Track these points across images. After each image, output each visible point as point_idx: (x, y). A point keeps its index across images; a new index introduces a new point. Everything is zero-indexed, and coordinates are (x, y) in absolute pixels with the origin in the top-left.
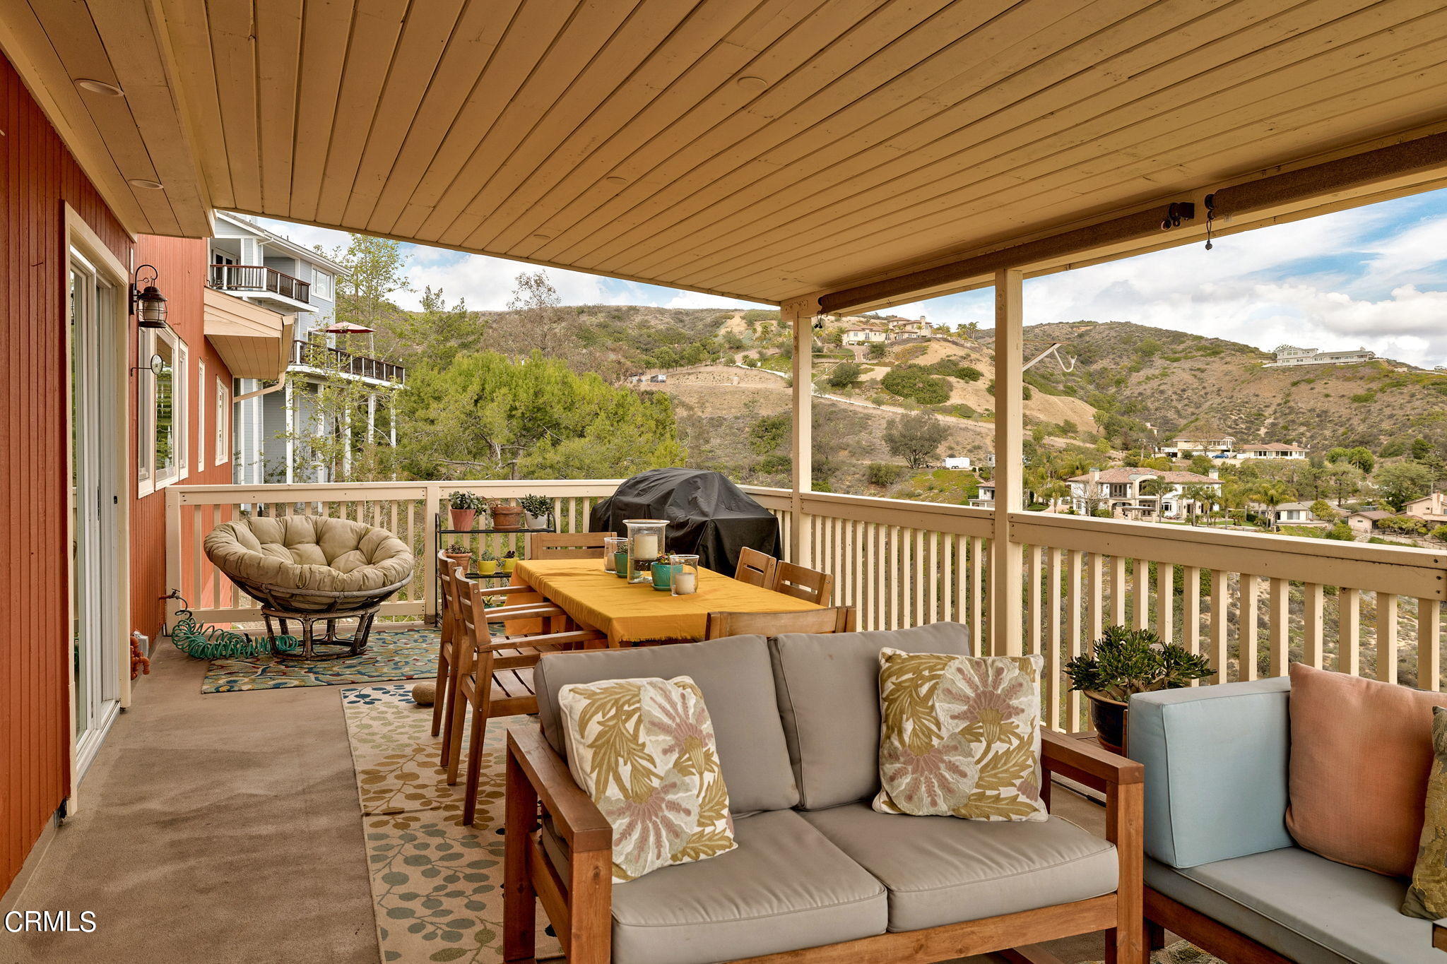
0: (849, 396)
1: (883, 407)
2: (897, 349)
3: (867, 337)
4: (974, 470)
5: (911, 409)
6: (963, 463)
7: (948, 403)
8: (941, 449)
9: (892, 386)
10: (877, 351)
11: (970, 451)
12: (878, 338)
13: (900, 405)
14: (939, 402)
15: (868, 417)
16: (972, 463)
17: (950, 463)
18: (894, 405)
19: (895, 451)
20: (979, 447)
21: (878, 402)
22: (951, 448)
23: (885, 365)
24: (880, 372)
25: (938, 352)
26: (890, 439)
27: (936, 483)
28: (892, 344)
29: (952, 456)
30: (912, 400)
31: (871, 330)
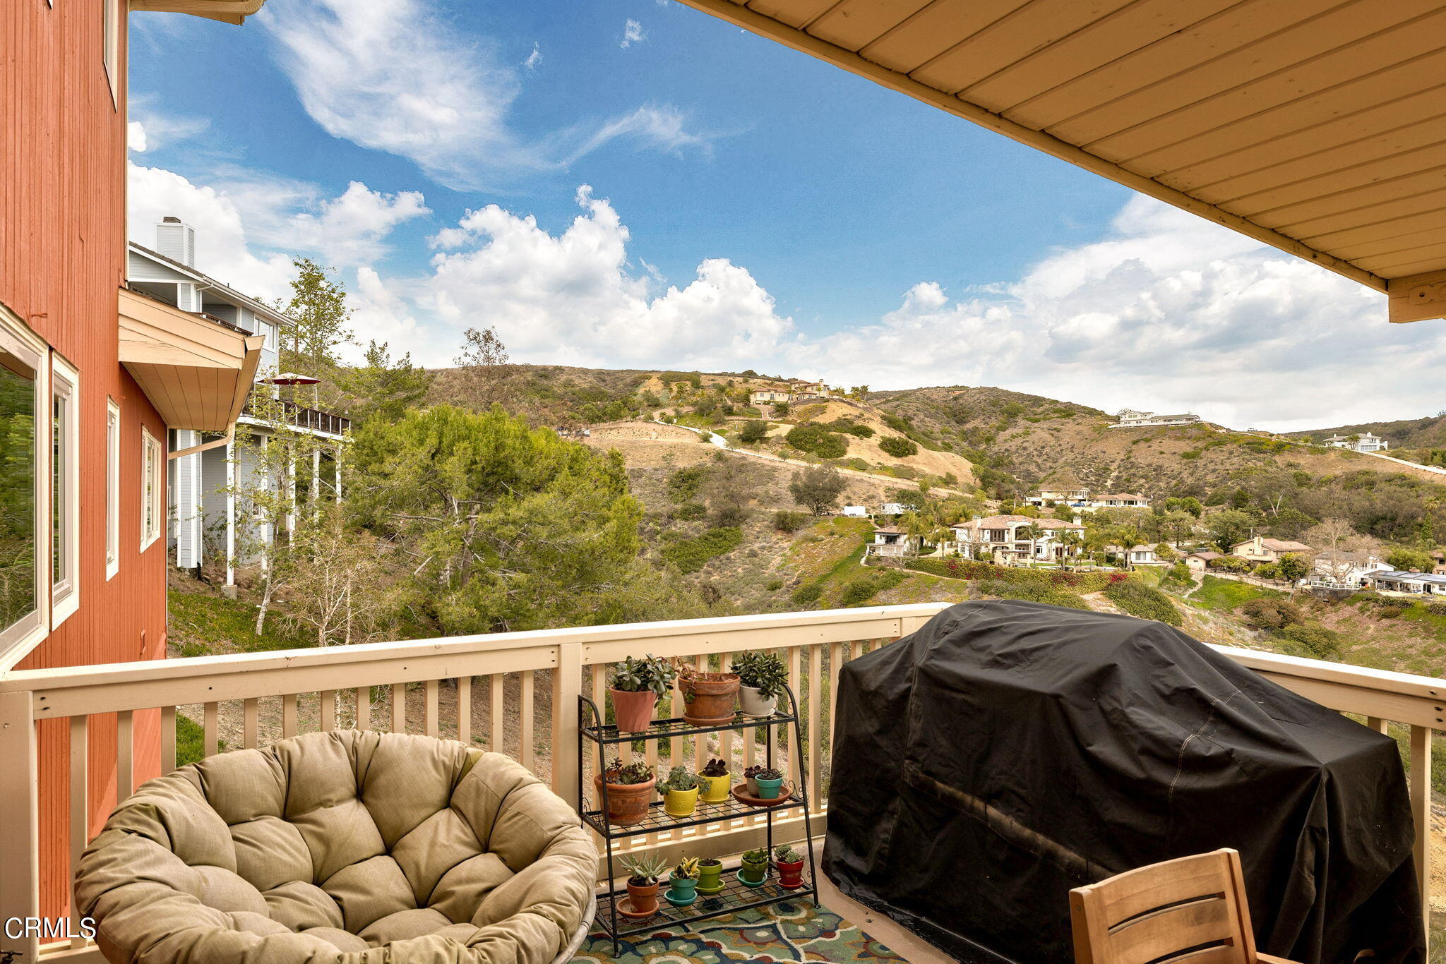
0: (758, 450)
1: (788, 461)
2: (799, 408)
3: (772, 397)
4: (870, 517)
5: (813, 462)
6: (859, 511)
7: (845, 457)
8: (840, 499)
9: (798, 441)
10: (782, 410)
11: (865, 500)
12: (782, 398)
13: (803, 459)
14: (838, 456)
15: (775, 469)
16: (867, 511)
17: (848, 511)
18: (797, 458)
19: (799, 500)
20: (873, 497)
21: (784, 456)
22: (849, 498)
23: (789, 423)
24: (785, 429)
25: (835, 412)
26: (794, 489)
27: (837, 529)
28: (795, 404)
29: (849, 505)
30: (813, 455)
31: (776, 391)
